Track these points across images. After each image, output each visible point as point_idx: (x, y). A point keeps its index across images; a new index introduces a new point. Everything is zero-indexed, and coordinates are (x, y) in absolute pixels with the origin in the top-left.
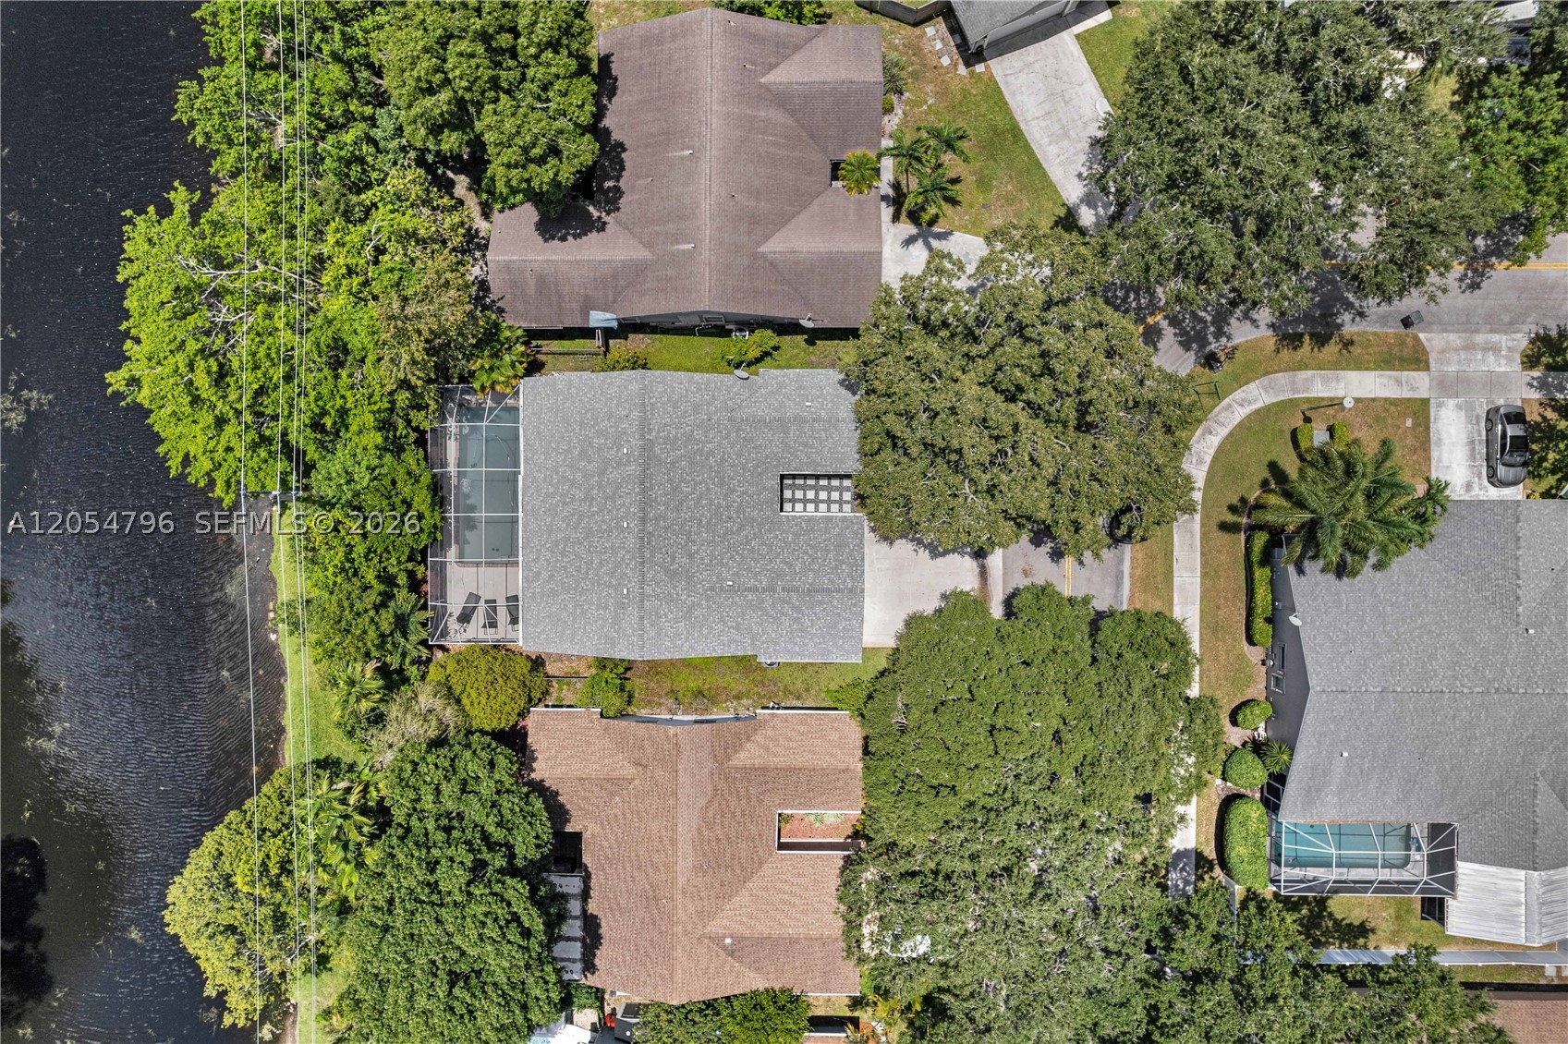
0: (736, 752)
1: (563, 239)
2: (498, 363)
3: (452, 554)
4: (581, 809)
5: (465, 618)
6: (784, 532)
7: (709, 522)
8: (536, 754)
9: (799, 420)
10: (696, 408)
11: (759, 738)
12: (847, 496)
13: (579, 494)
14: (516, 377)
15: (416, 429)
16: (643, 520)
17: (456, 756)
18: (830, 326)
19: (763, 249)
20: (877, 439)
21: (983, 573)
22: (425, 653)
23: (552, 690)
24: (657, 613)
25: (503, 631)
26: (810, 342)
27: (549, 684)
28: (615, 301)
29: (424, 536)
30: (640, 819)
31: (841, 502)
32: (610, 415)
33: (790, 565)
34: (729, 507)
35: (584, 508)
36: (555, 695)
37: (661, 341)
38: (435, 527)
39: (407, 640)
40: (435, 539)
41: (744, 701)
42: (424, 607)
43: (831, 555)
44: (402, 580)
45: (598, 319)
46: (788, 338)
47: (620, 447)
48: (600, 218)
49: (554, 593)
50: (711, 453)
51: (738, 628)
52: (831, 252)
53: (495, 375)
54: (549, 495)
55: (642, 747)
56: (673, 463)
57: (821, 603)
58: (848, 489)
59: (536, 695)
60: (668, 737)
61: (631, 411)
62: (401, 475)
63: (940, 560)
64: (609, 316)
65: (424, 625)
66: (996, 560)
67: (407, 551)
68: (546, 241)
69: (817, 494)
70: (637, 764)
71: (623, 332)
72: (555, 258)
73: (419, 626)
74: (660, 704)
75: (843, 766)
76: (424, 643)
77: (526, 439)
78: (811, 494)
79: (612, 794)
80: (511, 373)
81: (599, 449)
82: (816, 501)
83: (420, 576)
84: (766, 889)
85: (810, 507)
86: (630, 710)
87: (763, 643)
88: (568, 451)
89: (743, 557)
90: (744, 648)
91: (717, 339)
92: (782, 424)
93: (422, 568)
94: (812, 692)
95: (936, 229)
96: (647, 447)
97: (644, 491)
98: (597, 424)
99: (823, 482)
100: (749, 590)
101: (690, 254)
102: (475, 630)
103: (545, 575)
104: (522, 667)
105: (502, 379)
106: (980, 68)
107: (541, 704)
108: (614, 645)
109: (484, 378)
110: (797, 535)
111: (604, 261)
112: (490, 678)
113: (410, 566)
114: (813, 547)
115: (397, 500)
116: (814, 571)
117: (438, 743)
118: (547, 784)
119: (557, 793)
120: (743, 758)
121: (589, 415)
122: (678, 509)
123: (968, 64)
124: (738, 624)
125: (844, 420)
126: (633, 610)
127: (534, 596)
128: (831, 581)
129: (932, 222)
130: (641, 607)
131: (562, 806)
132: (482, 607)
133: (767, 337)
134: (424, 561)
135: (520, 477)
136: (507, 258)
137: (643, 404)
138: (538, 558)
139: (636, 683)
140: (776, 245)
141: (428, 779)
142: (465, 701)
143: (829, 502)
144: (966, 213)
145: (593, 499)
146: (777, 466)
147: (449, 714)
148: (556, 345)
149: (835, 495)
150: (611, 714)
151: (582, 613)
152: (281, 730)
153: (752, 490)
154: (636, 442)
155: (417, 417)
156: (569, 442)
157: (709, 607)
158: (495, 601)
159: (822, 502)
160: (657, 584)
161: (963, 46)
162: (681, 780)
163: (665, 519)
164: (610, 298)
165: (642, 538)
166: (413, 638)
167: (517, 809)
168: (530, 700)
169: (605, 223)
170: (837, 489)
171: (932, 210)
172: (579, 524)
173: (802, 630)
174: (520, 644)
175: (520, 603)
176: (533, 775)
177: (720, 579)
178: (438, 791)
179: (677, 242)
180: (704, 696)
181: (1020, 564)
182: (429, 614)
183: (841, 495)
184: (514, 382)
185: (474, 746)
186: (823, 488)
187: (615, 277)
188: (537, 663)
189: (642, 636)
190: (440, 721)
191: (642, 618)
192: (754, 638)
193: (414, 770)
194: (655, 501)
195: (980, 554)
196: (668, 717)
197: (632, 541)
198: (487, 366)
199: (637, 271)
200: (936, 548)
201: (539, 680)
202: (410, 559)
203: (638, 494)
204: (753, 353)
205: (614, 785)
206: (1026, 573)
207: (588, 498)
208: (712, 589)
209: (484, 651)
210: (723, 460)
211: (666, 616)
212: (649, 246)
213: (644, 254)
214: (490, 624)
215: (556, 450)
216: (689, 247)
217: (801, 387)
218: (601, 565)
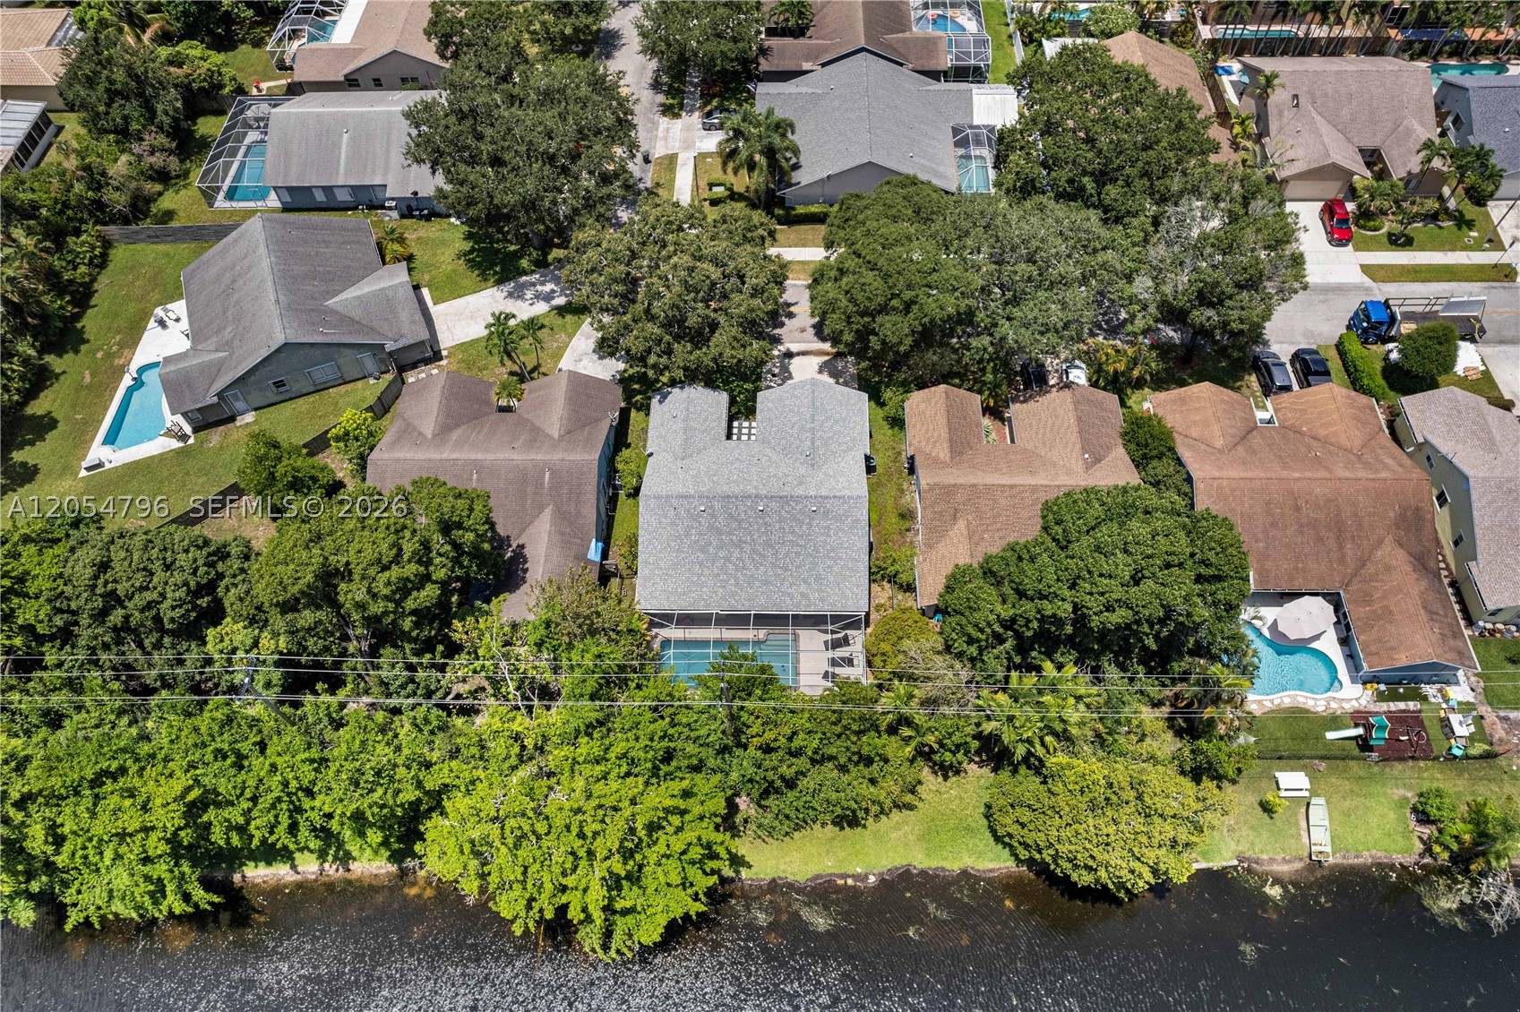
0: (939, 459)
1: (526, 570)
6: (769, 434)
9: (687, 419)
10: (672, 473)
12: (746, 424)
13: (736, 554)
16: (758, 496)
19: (555, 436)
21: (804, 354)
24: (831, 489)
28: (582, 540)
30: (999, 515)
31: (750, 427)
32: (673, 524)
34: (750, 459)
35: (747, 548)
43: (788, 403)
45: (594, 554)
47: (699, 515)
48: (513, 551)
49: (819, 578)
50: (708, 468)
52: (565, 397)
54: (737, 584)
55: (941, 513)
58: (741, 424)
60: (930, 490)
61: (671, 506)
63: (793, 375)
64: (593, 546)
66: (794, 348)
68: (525, 582)
70: (955, 518)
72: (540, 573)
75: (944, 395)
77: (688, 606)
79: (982, 538)
81: (700, 534)
84: (1044, 443)
87: (854, 449)
88: (701, 564)
92: (688, 431)
96: (700, 494)
97: (735, 495)
98: (679, 537)
100: (813, 443)
101: (553, 472)
103: (803, 588)
106: (444, 353)
108: (857, 521)
110: (773, 426)
111: (549, 538)
114: (781, 415)
120: (943, 454)
121: (673, 544)
122: (750, 480)
123: (441, 359)
124: (840, 455)
125: (688, 394)
126: (829, 504)
127: (822, 600)
128: (806, 397)
130: (826, 498)
133: (622, 459)
137: (667, 496)
138: (789, 594)
140: (554, 429)
145: (740, 541)
146: (721, 441)
149: (745, 431)
151: (833, 551)
152: (964, 873)
153: (737, 452)
154: (696, 499)
156: (693, 563)
157: (827, 468)
160: (808, 489)
161: (427, 361)
162: (963, 481)
163: (758, 486)
164: (579, 542)
165: (772, 496)
169: (518, 546)
170: (740, 430)
172: (761, 554)
173: (844, 421)
179: (543, 485)
181: (798, 334)
186: (740, 436)
187: (562, 534)
189: (849, 496)
191: (835, 497)
192: (851, 450)
194: (743, 490)
195: (789, 355)
197: (774, 504)
199: (560, 517)
200: (785, 377)
203: (737, 498)
206: (803, 331)
207: (739, 545)
208: (812, 466)
210: (713, 463)
211: (834, 486)
212: (541, 509)
213: (548, 512)
214: (849, 662)
215: (699, 576)
216: (547, 474)
217: (662, 425)
218: (793, 532)
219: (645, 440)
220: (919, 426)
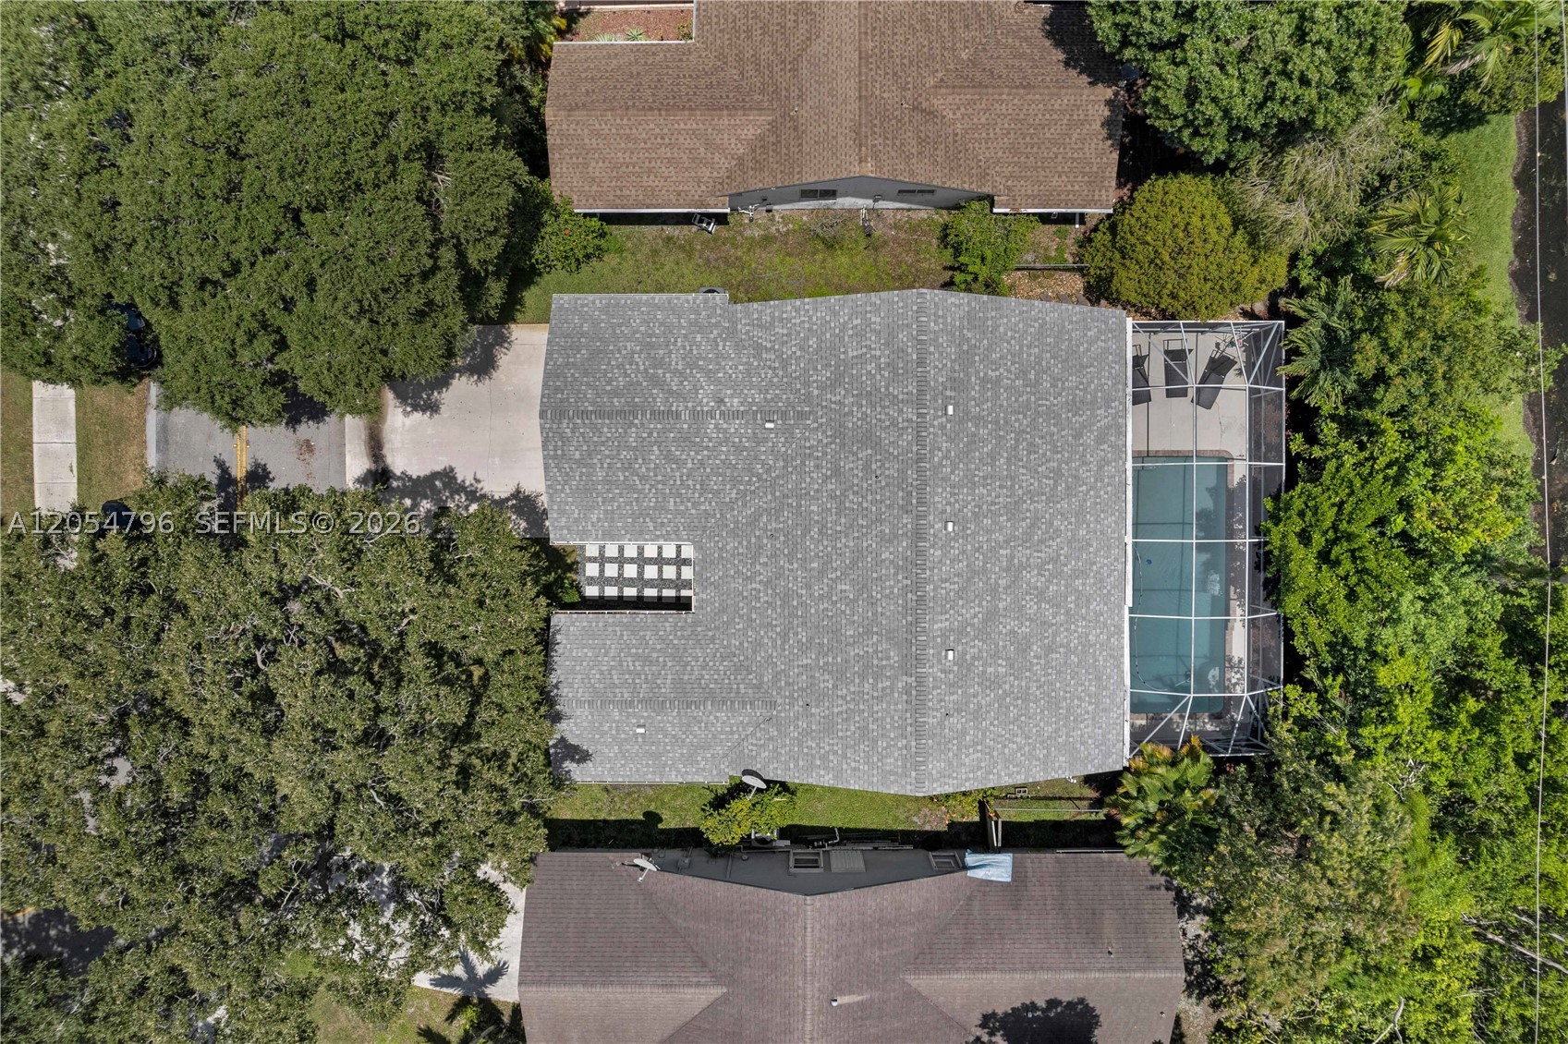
0: (761, 138)
1: (1053, 1003)
2: (1169, 797)
3: (1240, 472)
4: (1026, 39)
5: (1219, 367)
6: (682, 514)
7: (806, 531)
8: (1104, 132)
9: (655, 702)
10: (828, 727)
11: (724, 164)
12: (592, 570)
13: (1031, 577)
14: (1138, 773)
15: (1307, 686)
16: (918, 534)
17: (1261, 106)
18: (611, 855)
19: (717, 992)
21: (375, 445)
22: (1292, 305)
23: (1074, 249)
24: (894, 372)
25: (1157, 346)
26: (652, 818)
27: (1080, 258)
28: (970, 898)
29: (1298, 504)
31: (602, 560)
32: (977, 716)
33: (669, 458)
34: (774, 556)
35: (1022, 554)
36: (1069, 241)
37: (896, 819)
38: (1277, 520)
39: (1326, 327)
40: (1276, 498)
41: (757, 233)
42: (1293, 382)
43: (601, 474)
44: (1329, 430)
45: (996, 868)
46: (690, 824)
47: (960, 662)
48: (991, 1034)
49: (1074, 407)
50: (804, 648)
51: (759, 349)
52: (603, 984)
53: (1173, 775)
54: (1083, 574)
55: (922, 141)
56: (869, 633)
57: (615, 393)
58: (591, 581)
59: (1102, 238)
60: (876, 156)
61: (941, 724)
62: (1340, 610)
63: (439, 468)
64: (979, 874)
65: (1294, 352)
66: (356, 465)
67: (1326, 477)
68: (1081, 1001)
69: (641, 573)
70: (930, 114)
71: (958, 835)
72: (1071, 976)
73: (1304, 348)
74: (896, 226)
75: (579, 115)
76: (1294, 321)
77: (1119, 666)
78: (651, 572)
79: (973, 62)
80: (1145, 781)
81: (995, 656)
82: (641, 561)
83: (1299, 436)
85: (651, 551)
86: (944, 217)
87: (717, 325)
88: (1049, 650)
89: (751, 471)
90: (748, 315)
91: (806, 822)
92: (686, 697)
93: (1294, 448)
94: (646, 250)
95: (456, 993)
96: (911, 663)
97: (918, 585)
98: (1000, 699)
99: (630, 592)
100: (737, 415)
101: (840, 987)
102: (1202, 348)
103: (1089, 439)
104: (1126, 283)
105: (1161, 770)
107: (1091, 223)
108: (970, 316)
109: (1191, 773)
110: (661, 508)
111: (987, 970)
112: (1184, 260)
113: (1317, 452)
114: (633, 488)
115: (1347, 566)
116: (628, 448)
117: (1289, 134)
118: (1085, 79)
119: (1067, 64)
120: (751, 127)
121: (1013, 712)
122: (859, 554)
124: (758, 356)
125: (580, 703)
126: (937, 377)
127: (1108, 402)
128: (596, 430)
129: (462, 1004)
130: (922, 383)
131: (1059, 43)
132: (1192, 384)
133: (721, 831)
134: (1292, 460)
135: (1129, 602)
136: (1152, 975)
137: (918, 736)
138: (1100, 467)
139: (936, 259)
140: (698, 997)
141: (1321, 52)
142: (1227, 221)
143: (621, 560)
144: (412, 1017)
145: (1008, 570)
146: (696, 623)
147: (1256, 195)
148: (1066, 812)
149: (612, 570)
150: (976, 205)
151: (1025, 373)
153: (737, 584)
154: (932, 671)
155: (1307, 706)
156: (1047, 665)
157: (807, 384)
158: (1170, 394)
159: (631, 561)
160: (894, 423)
162: (853, 83)
163: (882, 537)
164: (976, 904)
165: (920, 503)
166: (1314, 328)
167: (1145, 11)
168: (1113, 229)
169: (983, 1026)
170: (610, 581)
171: (462, 1022)
172: (1032, 526)
173: (651, 346)
174: (1130, 322)
175: (1130, 390)
176: (1109, 93)
177: (787, 432)
178: (1300, 36)
179: (861, 1005)
180: (824, 241)
181: (317, 462)
182: (1284, 371)
183: (602, 571)
184: (1140, 763)
185: (1223, 130)
186: (631, 582)
187: (969, 942)
188: (1100, 291)
189: (920, 332)
190: (1275, 180)
191: (921, 363)
192: (731, 333)
193: (1344, 71)
194: (897, 568)
195: (380, 476)
196: (882, 204)
197: (939, 497)
198: (1188, 793)
199: (929, 956)
200: (446, 486)
201: (1096, 262)
202: (1316, 466)
203: (927, 581)
204: (740, 806)
205: (974, 78)
206: (308, 447)
208: (801, 415)
209: (1191, 307)
210: (785, 637)
211: (879, 368)
212: (911, 995)
213: (920, 982)
215: (1070, 651)
217: (656, 756)
218: (993, 456)
219: (639, 787)
220: (649, 181)
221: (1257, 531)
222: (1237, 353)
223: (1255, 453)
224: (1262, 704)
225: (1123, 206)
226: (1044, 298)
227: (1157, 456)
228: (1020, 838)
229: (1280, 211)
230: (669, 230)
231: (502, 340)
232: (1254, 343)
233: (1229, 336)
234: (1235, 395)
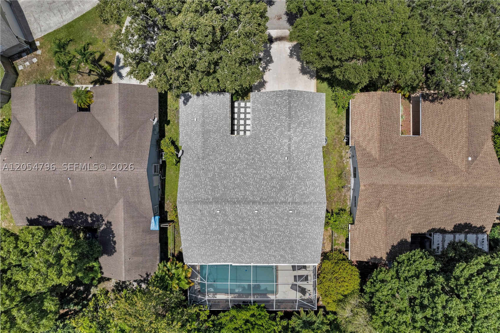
0: (371, 156)
1: (115, 243)
2: (176, 276)
3: (272, 297)
4: (400, 234)
5: (303, 291)
6: (260, 132)
7: (255, 169)
8: (373, 257)
9: (204, 124)
10: (197, 176)
11: (364, 145)
12: (243, 104)
13: (241, 235)
14: (183, 267)
15: (209, 317)
16: (254, 202)
17: (379, 301)
18: (158, 111)
19: (117, 142)
20: (210, 81)
21: (280, 39)
22: (321, 311)
23: (338, 248)
24: (302, 195)
25: (310, 273)
26: (168, 123)
27: (336, 250)
28: (146, 217)
29: (263, 314)
30: (407, 204)
31: (246, 107)
32: (200, 220)
33: (277, 128)
34: (247, 159)
35: (248, 233)
36: (340, 247)
37: (168, 195)
38: (258, 308)
39: (315, 322)
40: (264, 307)
41: (343, 154)
42: (298, 312)
43: (272, 108)
44: (284, 323)
45: (154, 226)
46: (166, 134)
47: (216, 215)
48: (105, 224)
49: (292, 248)
50: (220, 168)
51: (309, 155)
52: (119, 109)
53: (182, 277)
54: (242, 251)
55: (370, 203)
56: (225, 188)
57: (296, 112)
58: (239, 104)
59: (341, 257)
60: (365, 190)
61: (198, 209)
62: (232, 326)
63: (273, 58)
64: (153, 220)
65: (307, 313)
66: (274, 33)
67: (270, 322)
68: (115, 251)
69: (242, 119)
70: (378, 206)
71: (164, 214)
72: (123, 247)
73: (308, 316)
74: (345, 196)
76: (316, 313)
77: (214, 261)
78: (242, 122)
79: (393, 218)
80: (181, 269)
81: (218, 225)
82: (245, 119)
83: (282, 314)
84: (441, 141)
85: (248, 122)
86: (348, 210)
87: (316, 142)
88: (220, 241)
89: (273, 152)
90: (319, 152)
91: (167, 168)
92: (205, 133)
93: (279, 313)
94: (338, 121)
95: (115, 63)
96: (216, 201)
97: (239, 202)
98: (205, 226)
99: (236, 116)
100: (289, 148)
101: (120, 179)
102: (309, 286)
103: (282, 253)
104: (328, 265)
105: (184, 274)
106: (38, 44)
107: (346, 253)
108: (318, 218)
109: (183, 283)
110: (262, 126)
111: (125, 223)
112: (334, 280)
113: (278, 319)
114: (267, 117)
115: (245, 327)
116: (280, 116)
117: (371, 310)
118: (388, 251)
119: (393, 246)
120: (375, 152)
121: (201, 230)
122: (248, 185)
123: (36, 49)
124: (307, 155)
125: (203, 102)
126: (300, 208)
127: (293, 258)
128: (285, 107)
129: (112, 65)
130: (299, 203)
131: (399, 244)
132: (299, 283)
133: (165, 143)
134: (275, 312)
135: (233, 264)
136: (123, 271)
137: (195, 202)
138: (273, 256)
139: (335, 208)
140: (116, 137)
141: (394, 317)
142: (346, 293)
143: (245, 113)
144: (107, 50)
145: (243, 229)
146: (227, 136)
147: (353, 301)
148: (170, 246)
149: (242, 110)
150: (351, 219)
151: (301, 234)
153: (239, 148)
154: (214, 206)
155: (203, 317)
156: (215, 240)
157: (298, 169)
158: (295, 277)
159: (245, 116)
160: (287, 195)
161: (28, 52)
162: (387, 183)
163: (254, 191)
164: (144, 219)
165: (263, 203)
166: (314, 318)
167: (408, 268)
168: (344, 260)
169: (108, 222)
170: (239, 110)
171: (106, 65)
172: (256, 236)
173: (310, 123)
174: (316, 264)
175: (296, 265)
176: (384, 258)
177: (284, 163)
178: (399, 311)
179: (114, 185)
180: (341, 174)
181: (275, 21)
182: (301, 310)
183: (242, 107)
184: (186, 268)
185: (373, 291)
186: (239, 116)
187: (133, 217)
188: (325, 256)
189: (314, 203)
190: (358, 306)
191: (305, 203)
192: (314, 147)
193: (388, 324)
194: (244, 196)
195: (271, 40)
196: (352, 191)
197: (265, 208)
198: (177, 282)
199: (129, 206)
200: (268, 61)
201: (335, 255)
202: (274, 319)
203: (240, 205)
204: (172, 149)
205: (389, 218)
206: (280, 18)
207: (243, 231)
208: (289, 167)
209: (321, 283)
210: (223, 163)
211: (304, 190)
212: (117, 200)
213: (121, 203)
214: (306, 279)
215: (219, 247)
216: (116, 180)
217: (188, 124)
218: (277, 224)
220: (359, 122)
221: (255, 302)
222: (307, 296)
223: (278, 301)
224: (203, 303)
225: (351, 263)
226: (324, 239)
227: (277, 273)
228: (163, 232)
229: (348, 308)
230: (344, 128)
231: (312, 77)
232: (310, 301)
233: (312, 294)
234: (294, 295)
